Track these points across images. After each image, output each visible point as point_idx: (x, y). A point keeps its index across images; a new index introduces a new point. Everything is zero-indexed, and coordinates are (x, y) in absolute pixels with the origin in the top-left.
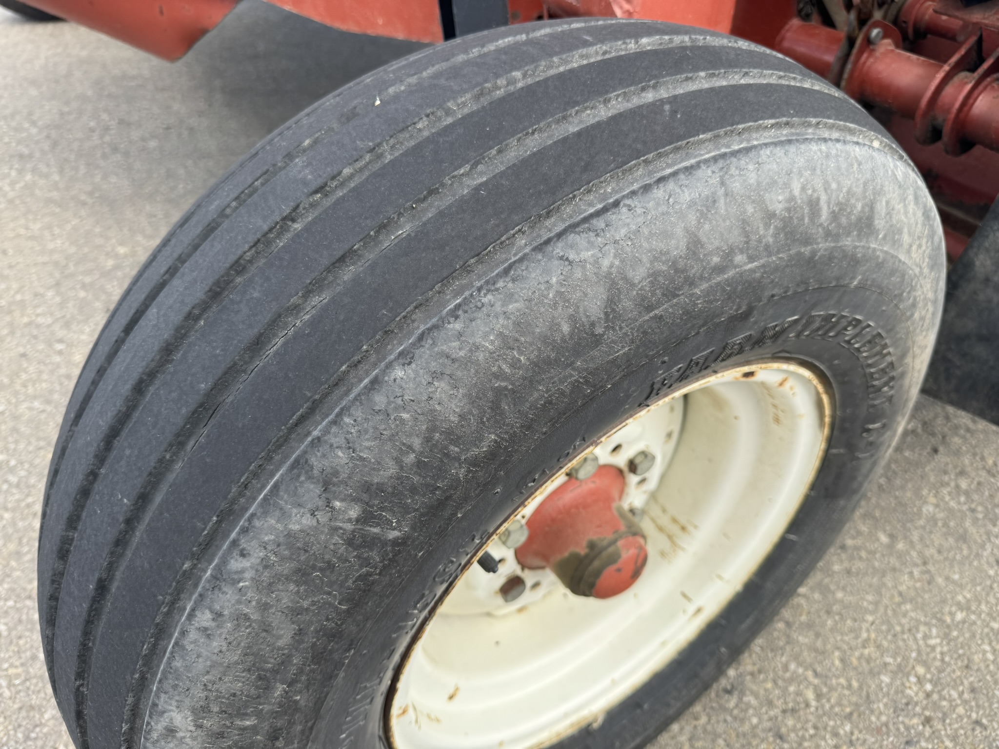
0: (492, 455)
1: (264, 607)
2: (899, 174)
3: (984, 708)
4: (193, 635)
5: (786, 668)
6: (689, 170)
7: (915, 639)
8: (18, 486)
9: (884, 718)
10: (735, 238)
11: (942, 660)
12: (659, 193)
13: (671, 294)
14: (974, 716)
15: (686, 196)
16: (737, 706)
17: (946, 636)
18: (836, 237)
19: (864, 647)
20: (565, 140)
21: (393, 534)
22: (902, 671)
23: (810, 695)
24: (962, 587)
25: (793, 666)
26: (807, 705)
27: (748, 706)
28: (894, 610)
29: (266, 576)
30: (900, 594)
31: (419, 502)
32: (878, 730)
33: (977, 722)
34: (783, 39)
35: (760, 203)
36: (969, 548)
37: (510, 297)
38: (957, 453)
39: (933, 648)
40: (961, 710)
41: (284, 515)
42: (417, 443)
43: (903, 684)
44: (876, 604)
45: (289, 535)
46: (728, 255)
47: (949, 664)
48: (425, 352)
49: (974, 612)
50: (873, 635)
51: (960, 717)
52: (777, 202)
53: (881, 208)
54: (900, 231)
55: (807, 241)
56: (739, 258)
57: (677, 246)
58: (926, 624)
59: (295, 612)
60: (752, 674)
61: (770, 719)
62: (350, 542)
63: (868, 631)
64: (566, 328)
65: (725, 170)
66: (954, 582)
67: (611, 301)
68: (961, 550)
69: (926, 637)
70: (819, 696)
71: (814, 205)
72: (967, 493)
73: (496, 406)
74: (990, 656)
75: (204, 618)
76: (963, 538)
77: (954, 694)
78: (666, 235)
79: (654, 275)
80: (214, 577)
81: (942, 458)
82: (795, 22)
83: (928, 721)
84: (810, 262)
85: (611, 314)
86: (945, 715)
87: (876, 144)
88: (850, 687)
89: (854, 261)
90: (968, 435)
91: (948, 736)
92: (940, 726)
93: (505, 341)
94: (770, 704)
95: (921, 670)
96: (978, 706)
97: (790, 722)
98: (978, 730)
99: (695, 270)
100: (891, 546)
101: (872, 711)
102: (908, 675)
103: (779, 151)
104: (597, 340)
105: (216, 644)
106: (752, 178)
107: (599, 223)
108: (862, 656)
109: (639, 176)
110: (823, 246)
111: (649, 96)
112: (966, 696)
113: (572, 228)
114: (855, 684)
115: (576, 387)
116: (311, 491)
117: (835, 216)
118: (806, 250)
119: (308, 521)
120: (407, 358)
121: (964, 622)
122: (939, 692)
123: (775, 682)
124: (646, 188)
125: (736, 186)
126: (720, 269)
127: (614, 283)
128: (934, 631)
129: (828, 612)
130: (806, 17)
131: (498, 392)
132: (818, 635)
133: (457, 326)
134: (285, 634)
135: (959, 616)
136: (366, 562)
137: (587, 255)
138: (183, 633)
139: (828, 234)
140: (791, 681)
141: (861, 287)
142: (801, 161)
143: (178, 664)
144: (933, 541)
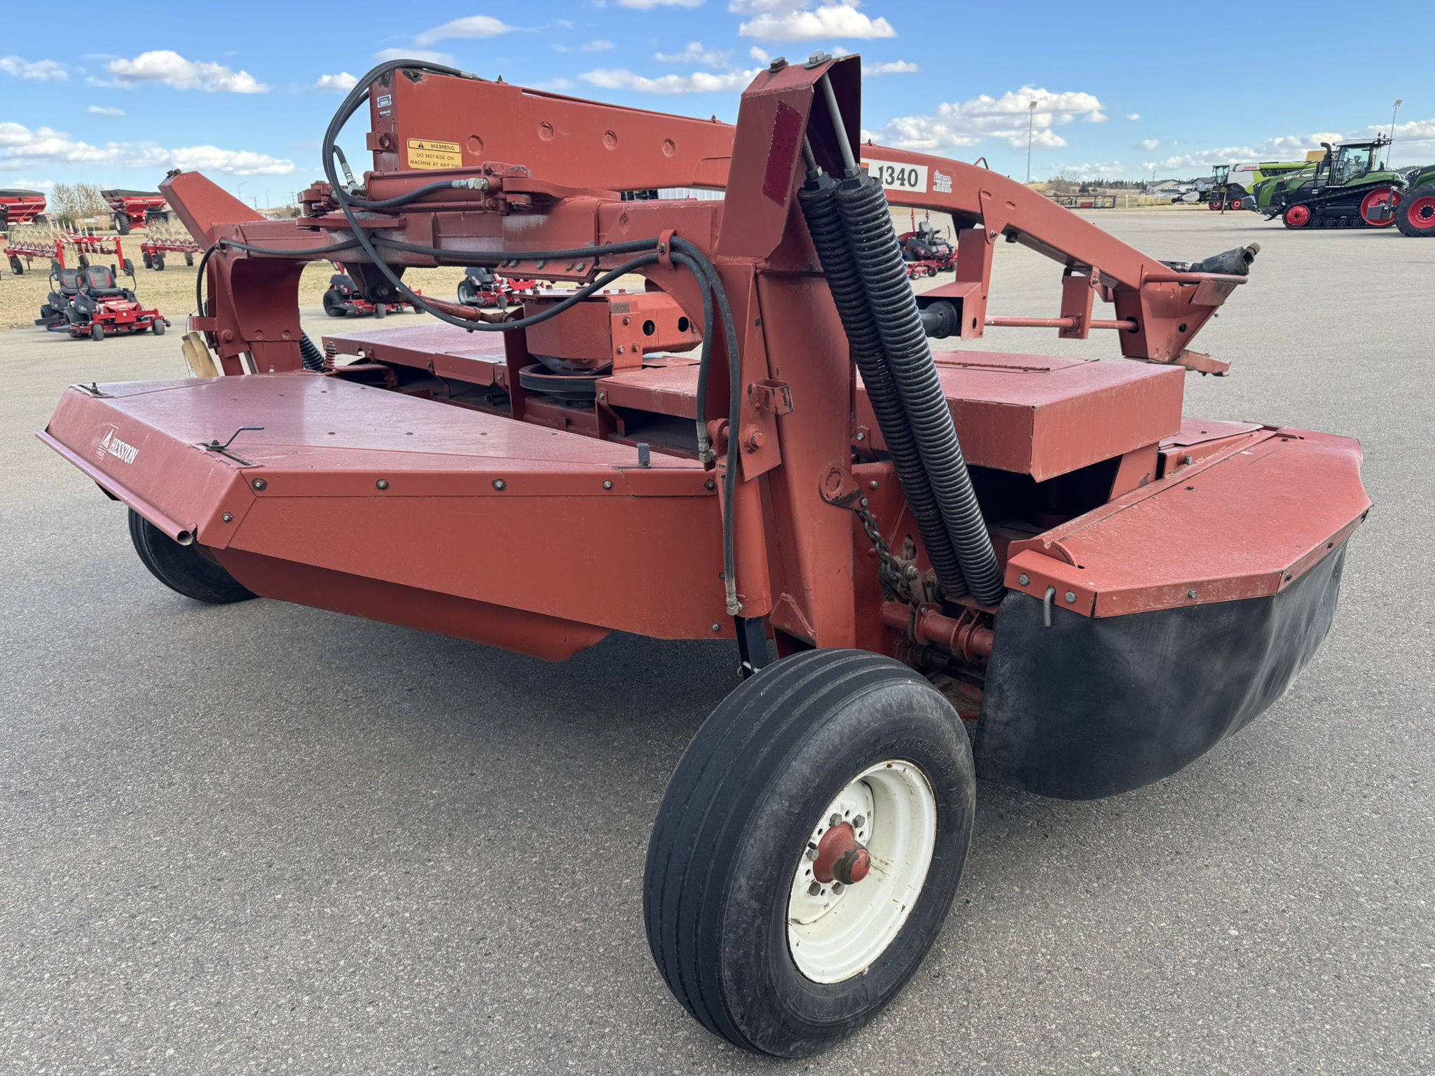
0: (818, 786)
1: (767, 836)
2: (919, 690)
3: (1080, 961)
4: (749, 847)
5: (967, 961)
6: (853, 702)
7: (1040, 936)
8: (458, 947)
9: (1025, 975)
10: (869, 718)
11: (1056, 944)
12: (847, 709)
13: (856, 735)
14: (1075, 966)
15: (854, 709)
16: (942, 982)
17: (1058, 933)
18: (901, 713)
19: (1011, 945)
20: (819, 699)
21: (797, 811)
22: (1033, 952)
23: (983, 971)
24: (1066, 907)
25: (971, 960)
26: (982, 976)
27: (949, 980)
28: (1026, 925)
29: (767, 825)
30: (1030, 916)
31: (802, 801)
32: (1023, 980)
33: (1077, 969)
34: (882, 612)
35: (874, 707)
36: (1069, 886)
37: (817, 740)
38: (1061, 835)
39: (1050, 939)
40: (1067, 965)
41: (771, 806)
42: (800, 782)
43: (1034, 958)
44: (1016, 923)
45: (773, 811)
46: (869, 723)
47: (1059, 945)
48: (799, 757)
49: (1073, 918)
50: (1015, 939)
51: (1067, 968)
52: (879, 706)
53: (915, 701)
54: (926, 708)
55: (891, 716)
56: (872, 724)
57: (855, 722)
58: (1045, 928)
59: (775, 837)
60: (949, 967)
61: (962, 985)
62: (787, 814)
63: (1012, 937)
64: (831, 747)
65: (862, 700)
66: (1061, 905)
67: (841, 739)
68: (1065, 888)
69: (1045, 934)
70: (987, 971)
71: (890, 705)
72: (1067, 857)
73: (817, 771)
74: (1083, 938)
75: (752, 841)
76: (1066, 882)
77: (1064, 958)
78: (851, 720)
79: (850, 731)
80: (755, 827)
81: (1050, 840)
82: (887, 603)
83: (1050, 972)
84: (894, 722)
85: (842, 743)
86: (1059, 968)
87: (910, 682)
88: (1004, 963)
89: (910, 720)
90: (1067, 824)
91: (1060, 977)
92: (1056, 973)
93: (818, 753)
94: (961, 978)
95: (1044, 950)
96: (1077, 961)
97: (973, 984)
98: (1077, 972)
99: (861, 728)
100: (1022, 892)
101: (1018, 973)
102: (1037, 953)
103: (876, 692)
104: (839, 750)
105: (755, 850)
106: (870, 701)
107: (834, 719)
108: (1010, 949)
109: (840, 705)
110: (897, 717)
111: (838, 683)
112: (1070, 958)
113: (828, 721)
114: (1007, 962)
115: (836, 764)
116: (777, 798)
117: (898, 707)
118: (892, 719)
119: (777, 807)
120: (795, 759)
121: (1067, 924)
122: (1055, 959)
123: (962, 968)
124: (843, 708)
125: (866, 704)
126: (867, 727)
127: (841, 734)
128: (1050, 930)
129: (988, 932)
130: (891, 600)
131: (818, 766)
132: (983, 943)
133: (805, 749)
134: (772, 845)
135: (1065, 921)
136: (790, 820)
137: (833, 727)
138: (746, 847)
139: (897, 713)
140: (971, 966)
141: (915, 728)
142: (883, 694)
143: (744, 859)
144: (1047, 886)
